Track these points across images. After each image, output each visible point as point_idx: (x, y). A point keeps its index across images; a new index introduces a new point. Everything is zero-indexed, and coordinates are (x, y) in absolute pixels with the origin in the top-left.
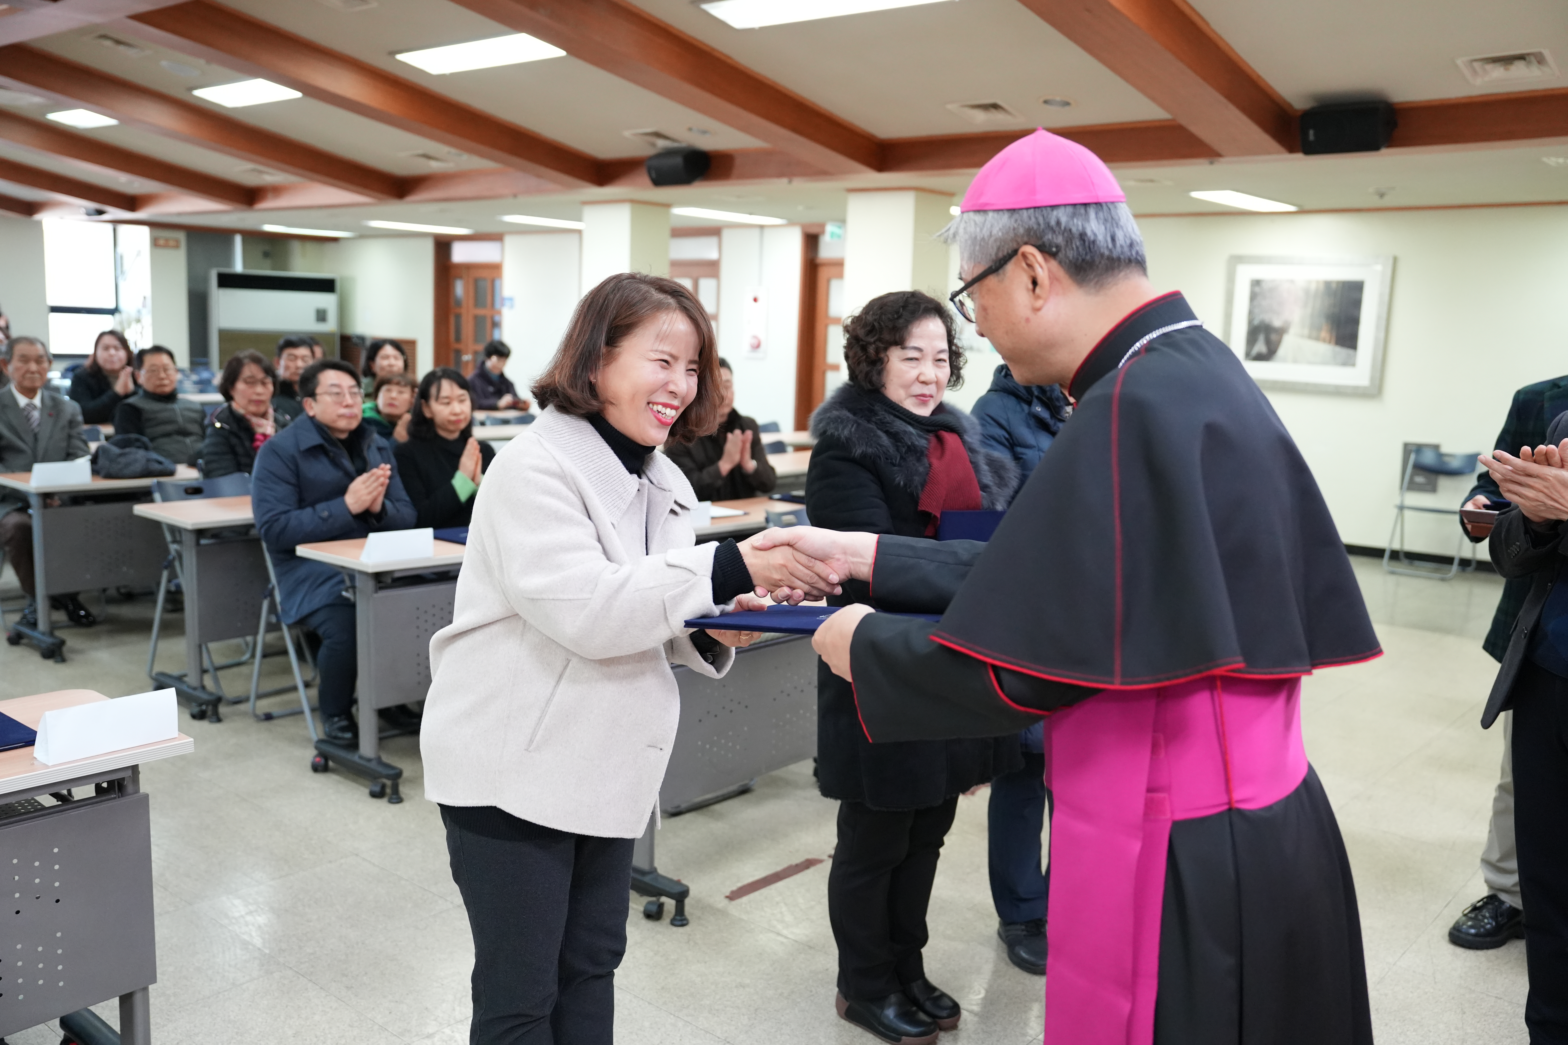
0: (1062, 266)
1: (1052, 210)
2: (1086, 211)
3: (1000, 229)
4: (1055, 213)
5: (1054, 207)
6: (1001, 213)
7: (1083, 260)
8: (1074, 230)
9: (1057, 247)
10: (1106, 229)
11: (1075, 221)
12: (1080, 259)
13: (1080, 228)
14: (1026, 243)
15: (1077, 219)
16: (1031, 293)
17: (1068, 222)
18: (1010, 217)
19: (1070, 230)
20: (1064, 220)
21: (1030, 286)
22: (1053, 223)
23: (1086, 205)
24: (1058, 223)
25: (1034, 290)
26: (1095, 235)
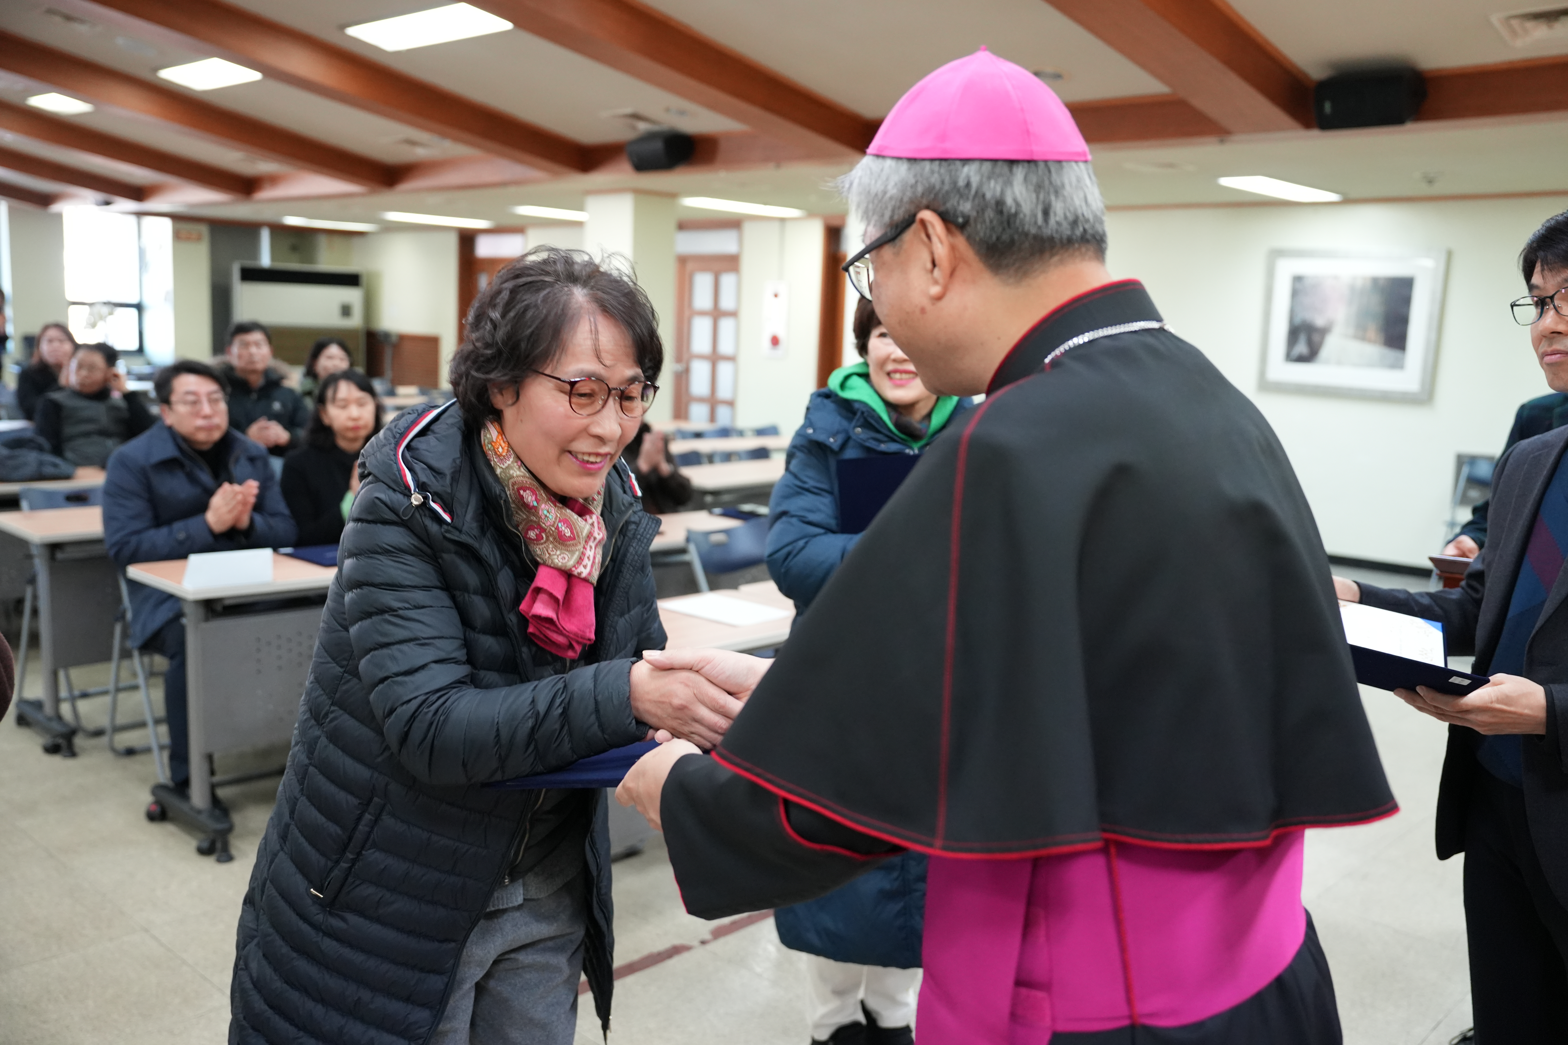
0: (970, 244)
1: (963, 165)
2: (1011, 171)
3: (896, 184)
4: (966, 169)
5: (966, 161)
6: (900, 162)
7: (998, 239)
8: (988, 195)
9: (964, 216)
10: (1038, 198)
11: (992, 183)
12: (994, 238)
13: (998, 193)
14: (928, 207)
15: (996, 182)
16: (929, 275)
17: (981, 184)
18: (909, 169)
19: (984, 196)
20: (975, 180)
21: (929, 265)
22: (961, 183)
23: (1012, 162)
24: (968, 185)
25: (932, 271)
26: (1018, 204)
